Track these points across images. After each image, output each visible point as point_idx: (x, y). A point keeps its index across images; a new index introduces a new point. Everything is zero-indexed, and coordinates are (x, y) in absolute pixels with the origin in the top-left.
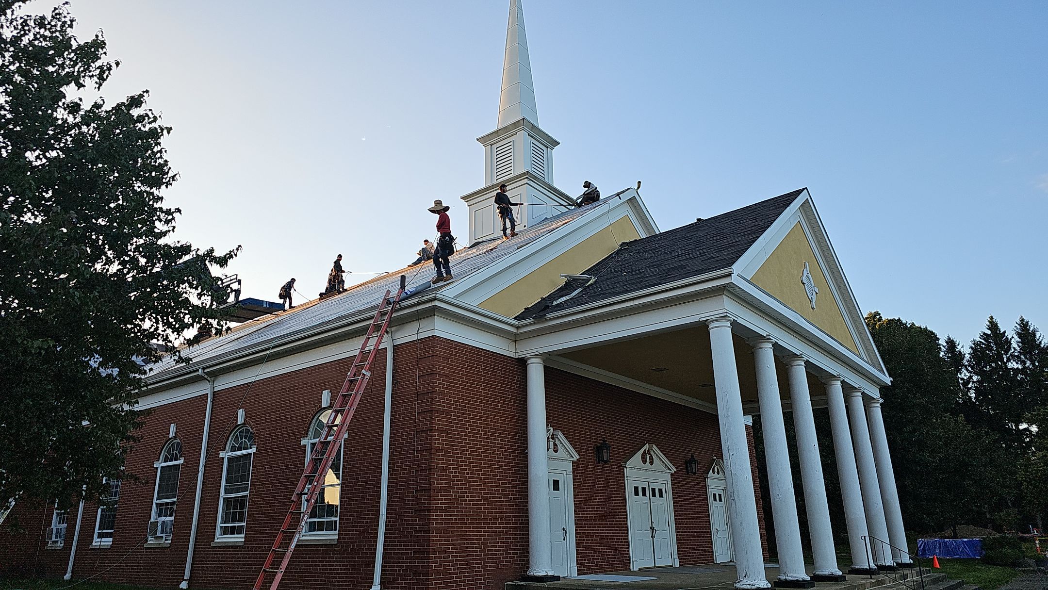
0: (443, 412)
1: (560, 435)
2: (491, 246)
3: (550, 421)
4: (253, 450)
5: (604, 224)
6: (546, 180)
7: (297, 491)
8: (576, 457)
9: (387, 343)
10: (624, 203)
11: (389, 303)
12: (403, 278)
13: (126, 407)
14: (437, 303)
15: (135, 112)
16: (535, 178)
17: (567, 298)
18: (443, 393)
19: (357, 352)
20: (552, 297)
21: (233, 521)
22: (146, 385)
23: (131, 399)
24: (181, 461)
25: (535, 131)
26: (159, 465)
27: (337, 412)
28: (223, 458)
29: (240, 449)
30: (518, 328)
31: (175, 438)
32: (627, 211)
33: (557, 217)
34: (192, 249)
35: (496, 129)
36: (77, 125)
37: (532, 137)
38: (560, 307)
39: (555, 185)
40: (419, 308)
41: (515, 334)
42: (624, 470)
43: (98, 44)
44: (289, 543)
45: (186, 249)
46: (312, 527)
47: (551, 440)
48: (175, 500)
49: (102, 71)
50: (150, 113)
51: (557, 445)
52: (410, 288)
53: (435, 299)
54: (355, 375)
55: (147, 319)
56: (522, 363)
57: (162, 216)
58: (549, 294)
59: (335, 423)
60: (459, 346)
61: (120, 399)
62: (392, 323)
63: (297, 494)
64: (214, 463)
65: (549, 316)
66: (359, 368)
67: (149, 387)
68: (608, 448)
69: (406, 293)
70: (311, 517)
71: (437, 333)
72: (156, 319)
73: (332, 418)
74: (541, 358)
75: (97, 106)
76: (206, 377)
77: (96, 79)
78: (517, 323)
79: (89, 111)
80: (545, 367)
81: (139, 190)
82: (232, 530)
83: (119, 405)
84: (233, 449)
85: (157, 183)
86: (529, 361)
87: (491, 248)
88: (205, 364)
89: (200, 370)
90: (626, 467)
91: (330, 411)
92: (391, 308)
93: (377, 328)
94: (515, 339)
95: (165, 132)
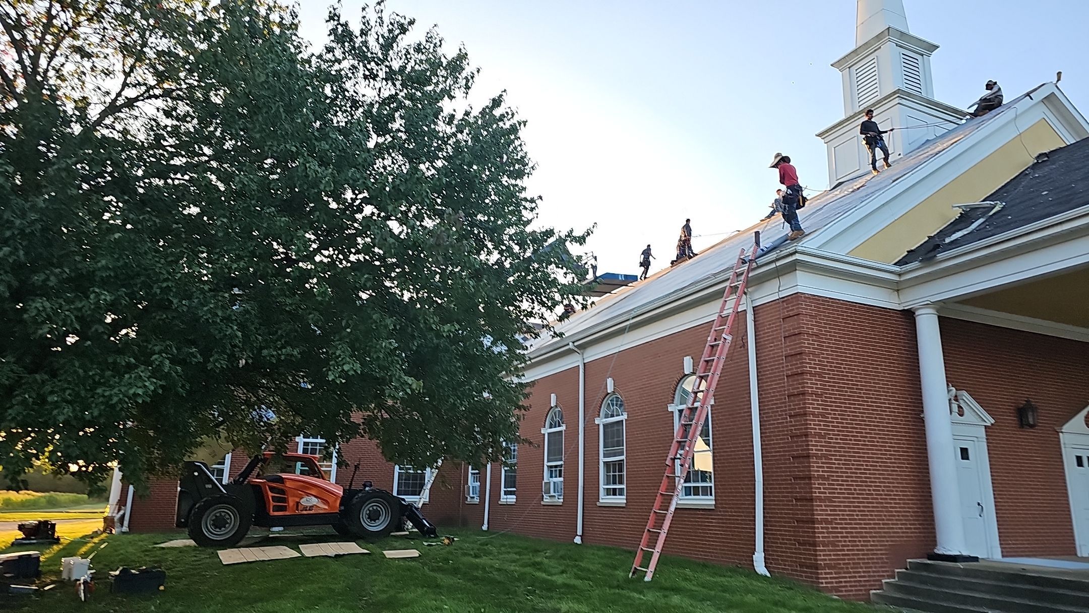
0: (816, 374)
1: (965, 395)
2: (858, 184)
3: (950, 380)
4: (624, 417)
5: (1011, 133)
6: (924, 95)
7: (671, 456)
8: (990, 421)
9: (746, 305)
10: (1039, 102)
11: (744, 262)
12: (757, 234)
13: (516, 380)
14: (798, 257)
15: (497, 112)
16: (909, 94)
17: (965, 232)
18: (814, 354)
19: (715, 317)
20: (944, 233)
21: (614, 483)
22: (530, 359)
23: (518, 372)
24: (563, 428)
25: (903, 39)
26: (546, 431)
27: (701, 378)
28: (598, 425)
29: (612, 416)
30: (900, 275)
31: (556, 406)
32: (1043, 112)
33: (943, 136)
34: (555, 231)
35: (853, 48)
36: (454, 135)
37: (901, 47)
38: (955, 244)
39: (937, 98)
40: (778, 264)
41: (897, 283)
42: (1058, 435)
43: (462, 57)
44: (669, 506)
45: (550, 233)
46: (688, 491)
47: (953, 401)
48: (561, 463)
49: (468, 81)
50: (509, 111)
51: (962, 408)
52: (765, 244)
53: (796, 252)
54: (715, 340)
55: (524, 300)
56: (909, 315)
57: (528, 205)
58: (938, 231)
59: (701, 389)
60: (829, 302)
61: (509, 373)
62: (749, 283)
63: (671, 459)
64: (591, 431)
65: (940, 256)
66: (719, 333)
67: (533, 361)
68: (1034, 409)
69: (762, 250)
70: (685, 482)
71: (800, 290)
72: (532, 299)
73: (697, 383)
74: (933, 308)
75: (467, 114)
76: (576, 349)
77: (463, 89)
78: (899, 270)
79: (461, 120)
80: (939, 317)
81: (506, 184)
82: (614, 492)
83: (509, 379)
84: (606, 416)
85: (520, 174)
86: (917, 313)
87: (858, 186)
88: (575, 338)
89: (571, 344)
90: (1062, 432)
91: (694, 377)
92: (746, 268)
93: (734, 289)
94: (897, 288)
95: (522, 125)
